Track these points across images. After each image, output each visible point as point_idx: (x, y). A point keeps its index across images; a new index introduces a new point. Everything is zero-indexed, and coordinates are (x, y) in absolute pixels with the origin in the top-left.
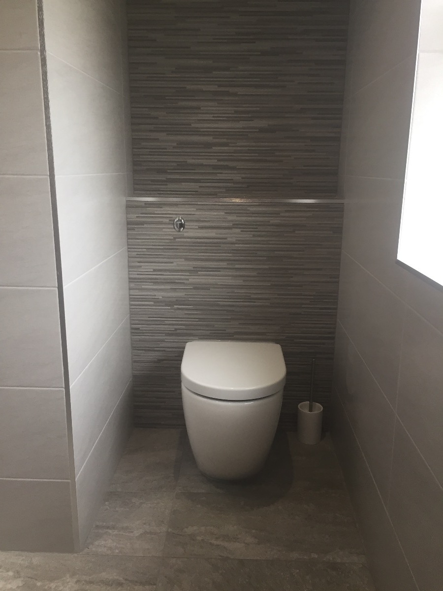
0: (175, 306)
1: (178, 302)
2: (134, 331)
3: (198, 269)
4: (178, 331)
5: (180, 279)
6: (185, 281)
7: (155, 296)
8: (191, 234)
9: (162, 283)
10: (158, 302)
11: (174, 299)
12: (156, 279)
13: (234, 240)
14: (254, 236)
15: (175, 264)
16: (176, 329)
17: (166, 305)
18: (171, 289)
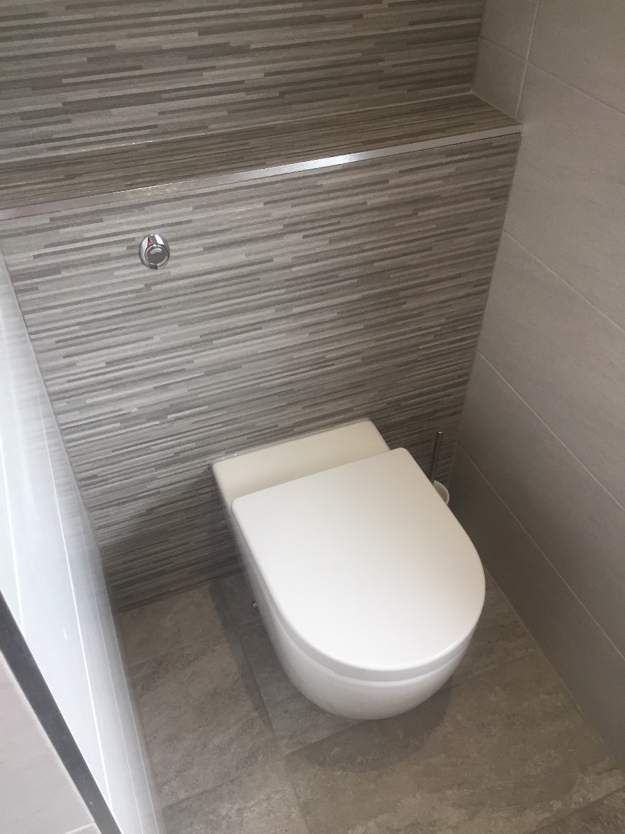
0: (169, 417)
1: (176, 407)
2: (84, 483)
3: (212, 337)
4: (182, 455)
5: (174, 365)
6: (186, 367)
7: (121, 410)
8: (188, 266)
9: (135, 383)
10: (128, 420)
11: (167, 405)
12: (116, 379)
13: (288, 259)
14: (331, 241)
15: (157, 339)
16: (177, 454)
17: (149, 420)
18: (155, 388)
